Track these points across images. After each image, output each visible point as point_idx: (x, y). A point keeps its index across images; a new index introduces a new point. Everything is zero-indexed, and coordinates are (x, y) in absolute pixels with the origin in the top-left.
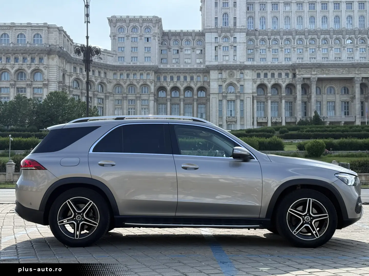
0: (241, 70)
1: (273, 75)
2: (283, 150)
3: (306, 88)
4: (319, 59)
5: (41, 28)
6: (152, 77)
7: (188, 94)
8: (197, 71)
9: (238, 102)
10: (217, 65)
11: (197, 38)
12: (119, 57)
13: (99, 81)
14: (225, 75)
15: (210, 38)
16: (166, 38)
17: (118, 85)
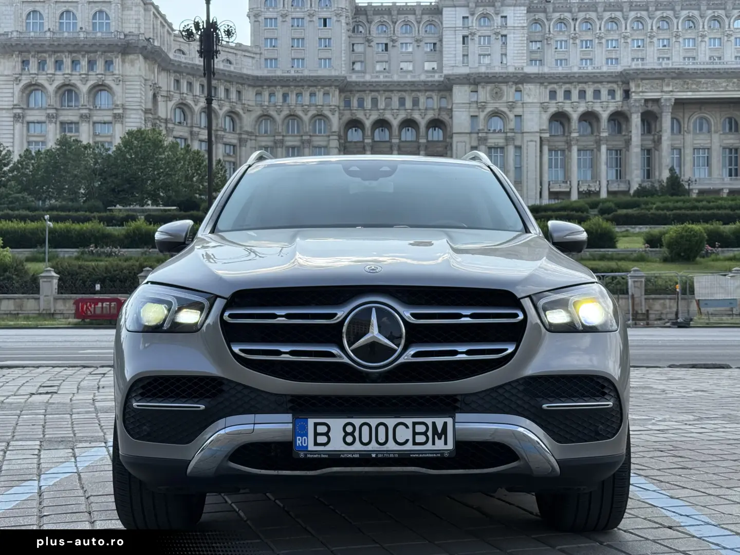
0: (516, 83)
1: (582, 94)
3: (650, 119)
4: (677, 61)
6: (335, 99)
7: (408, 135)
8: (428, 87)
9: (511, 150)
10: (468, 75)
11: (426, 18)
12: (266, 59)
13: (226, 108)
14: (484, 94)
15: (452, 17)
16: (361, 18)
17: (266, 116)
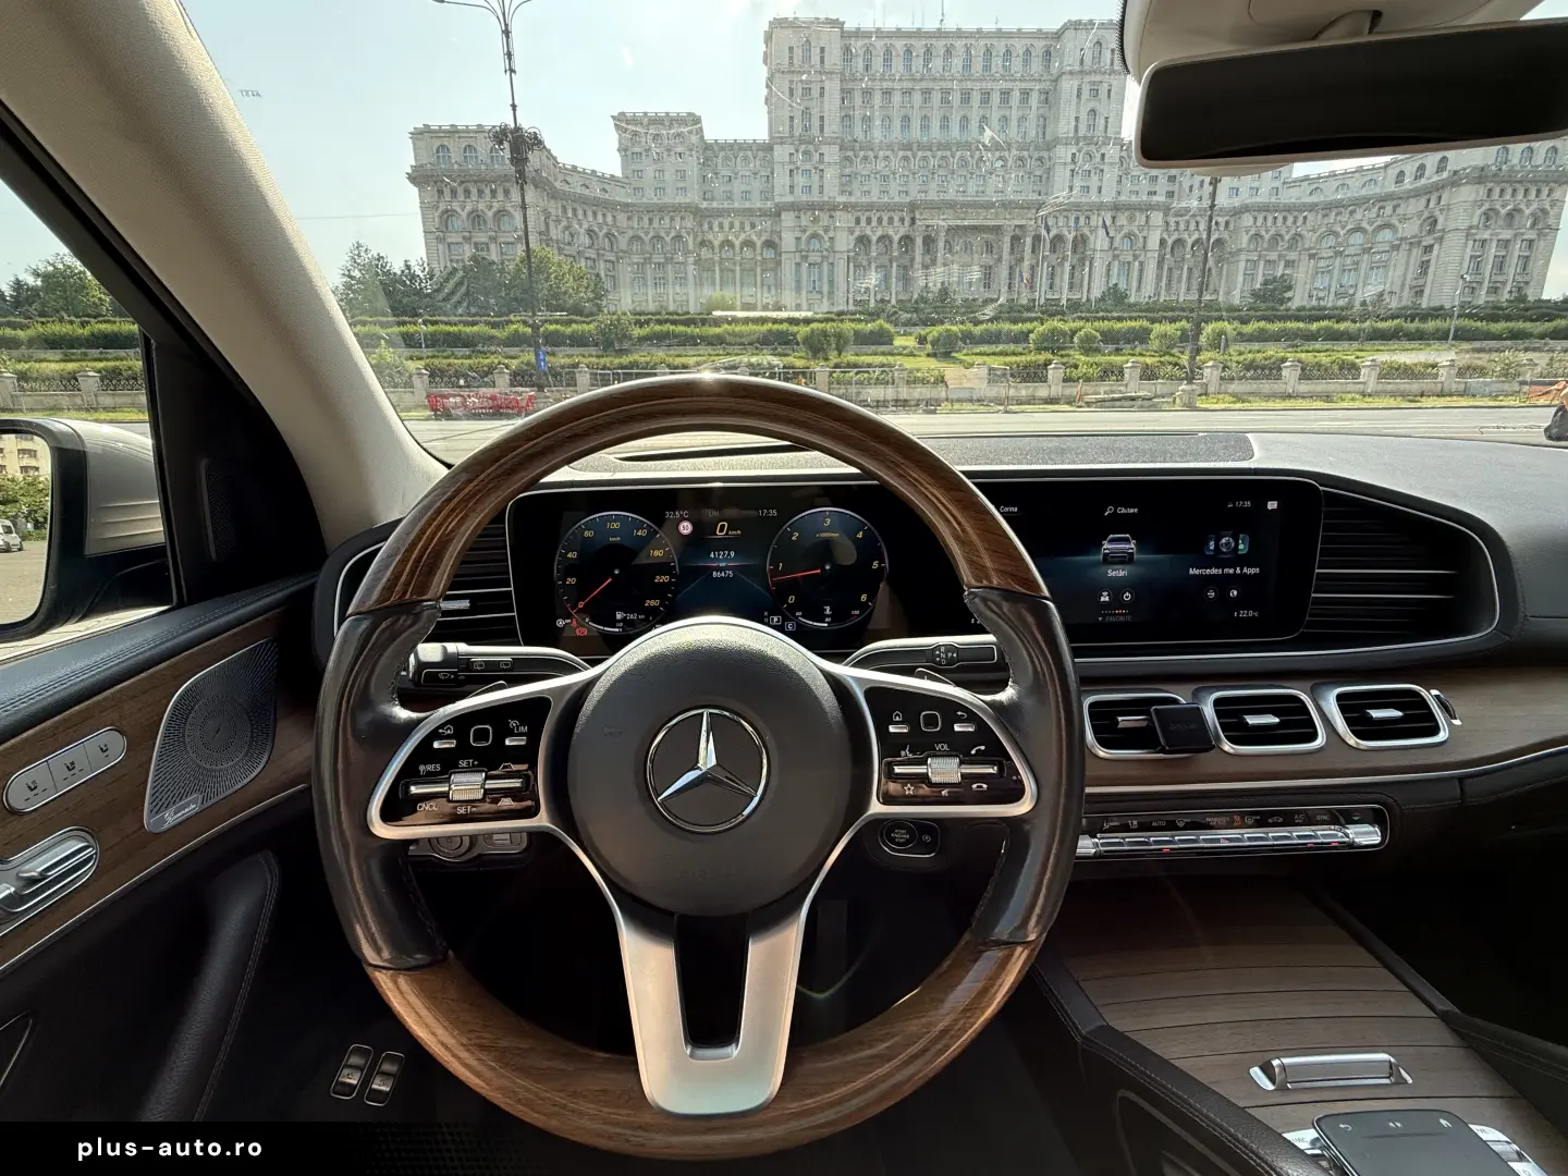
0: (829, 210)
1: (880, 220)
2: (892, 344)
3: (929, 241)
4: (951, 194)
5: (471, 135)
6: (689, 223)
7: (747, 253)
8: (764, 213)
9: (825, 267)
10: (793, 202)
11: (761, 154)
12: (635, 189)
13: (605, 231)
14: (805, 220)
15: (781, 153)
16: (709, 153)
17: (636, 238)
